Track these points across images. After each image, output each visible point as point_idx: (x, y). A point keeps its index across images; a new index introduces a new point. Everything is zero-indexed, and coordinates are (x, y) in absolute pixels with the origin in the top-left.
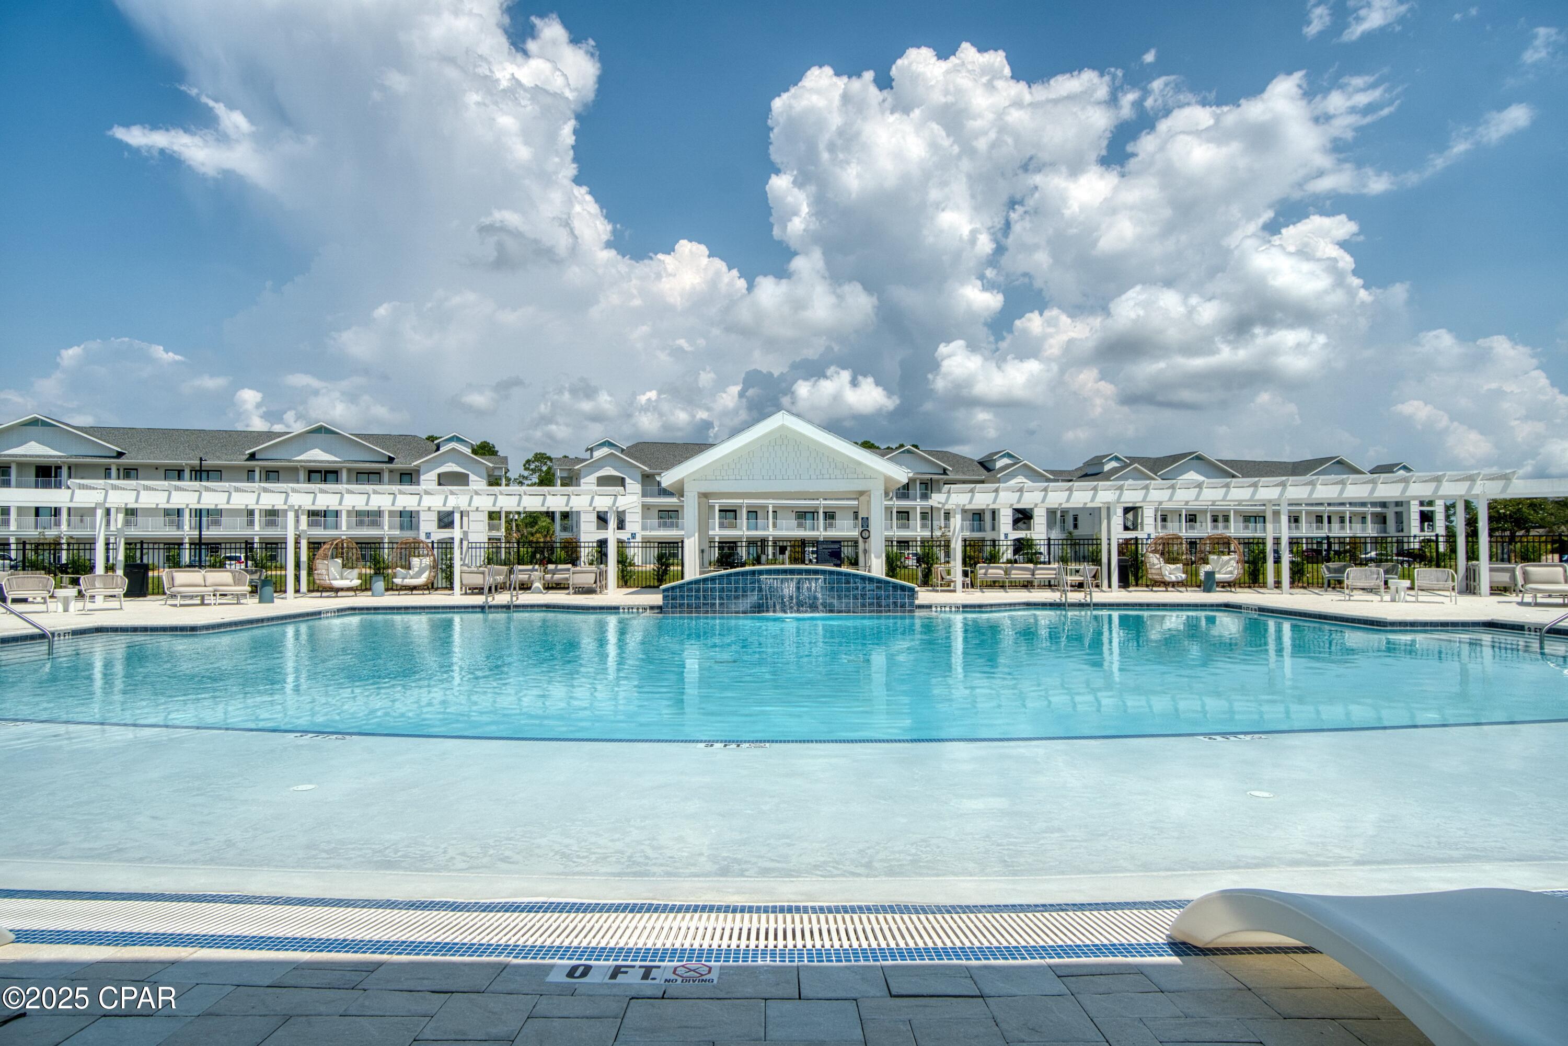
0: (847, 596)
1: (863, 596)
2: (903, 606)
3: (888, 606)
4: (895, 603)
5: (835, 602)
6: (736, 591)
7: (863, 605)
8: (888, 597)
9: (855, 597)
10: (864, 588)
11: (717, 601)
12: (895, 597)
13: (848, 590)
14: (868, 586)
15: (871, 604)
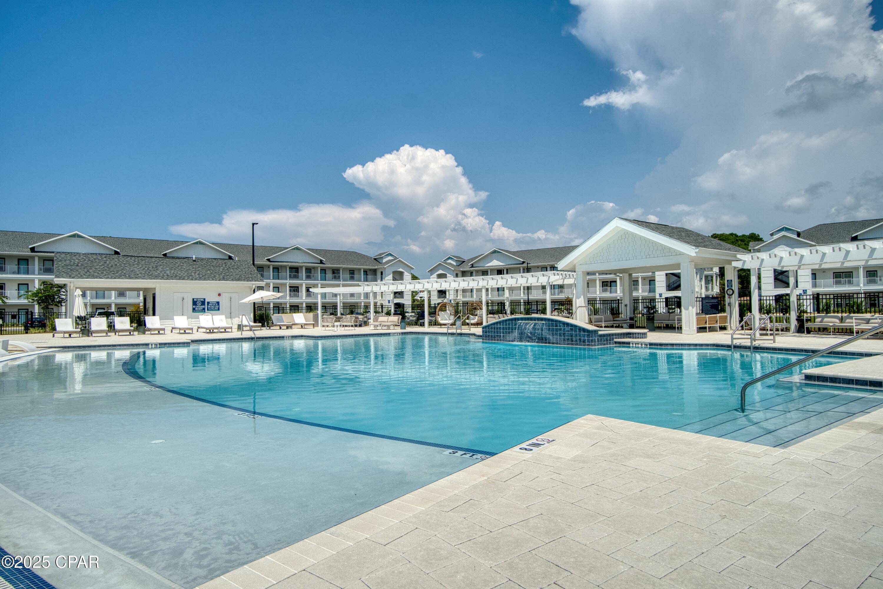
0: (556, 334)
1: (564, 334)
2: (584, 341)
3: (576, 341)
4: (580, 339)
5: (551, 337)
6: (509, 329)
7: (564, 340)
8: (576, 335)
9: (560, 335)
10: (564, 329)
11: (502, 335)
12: (580, 336)
13: (557, 330)
14: (567, 328)
15: (568, 339)
